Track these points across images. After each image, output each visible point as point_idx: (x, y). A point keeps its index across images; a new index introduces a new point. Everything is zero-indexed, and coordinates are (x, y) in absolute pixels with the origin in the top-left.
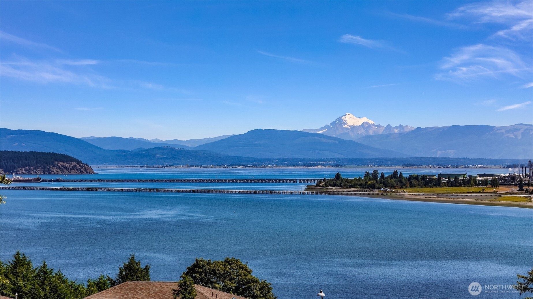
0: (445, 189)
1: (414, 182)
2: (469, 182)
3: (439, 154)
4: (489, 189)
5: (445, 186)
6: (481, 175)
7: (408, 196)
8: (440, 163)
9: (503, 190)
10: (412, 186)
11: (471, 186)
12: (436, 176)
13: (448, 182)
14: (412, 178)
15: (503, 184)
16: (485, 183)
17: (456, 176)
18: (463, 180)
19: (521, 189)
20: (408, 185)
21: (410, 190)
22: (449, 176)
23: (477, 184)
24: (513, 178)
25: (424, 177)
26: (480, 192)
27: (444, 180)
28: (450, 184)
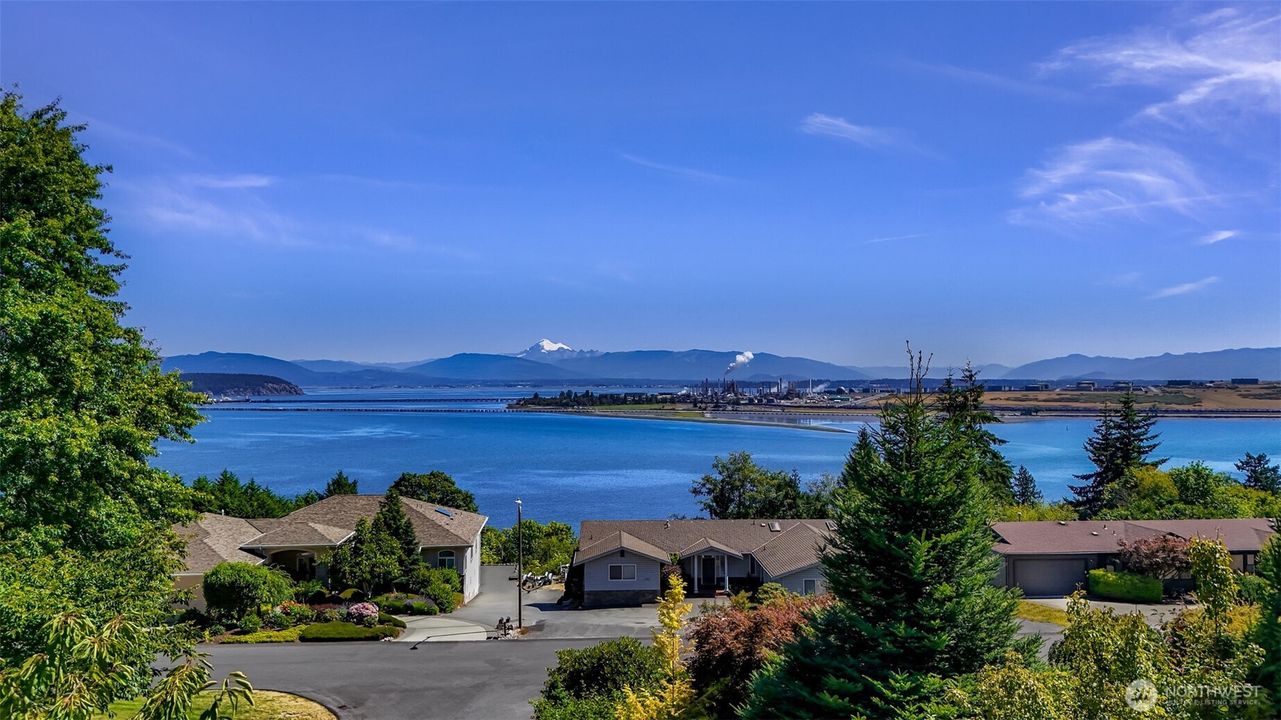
0: (630, 406)
1: (604, 400)
2: (651, 400)
3: (625, 376)
4: (668, 406)
5: (630, 404)
6: (661, 394)
7: (597, 413)
8: (627, 383)
9: (680, 407)
10: (602, 404)
11: (653, 403)
12: (623, 395)
13: (633, 400)
14: (602, 397)
15: (679, 402)
16: (664, 401)
17: (640, 395)
18: (646, 398)
19: (695, 406)
20: (598, 403)
21: (600, 407)
22: (633, 395)
23: (658, 402)
24: (688, 396)
25: (612, 396)
26: (660, 409)
27: (630, 398)
28: (636, 402)
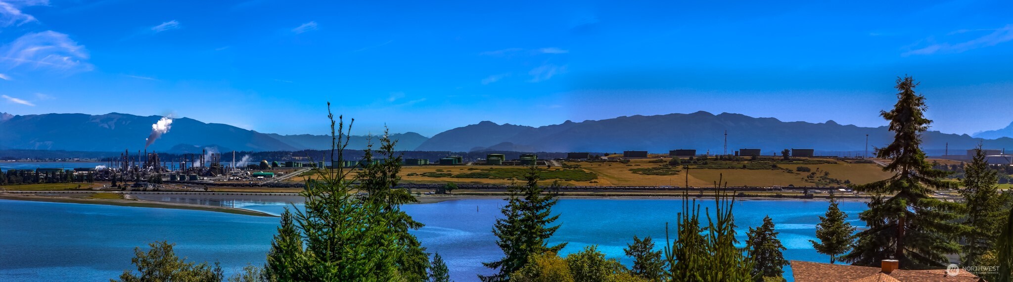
0: (42, 185)
1: (13, 178)
2: (66, 178)
3: (37, 146)
4: (85, 185)
5: (43, 182)
6: (77, 170)
7: (6, 194)
8: (39, 156)
9: (98, 186)
10: (10, 182)
11: (68, 182)
12: (34, 172)
13: (46, 178)
14: (12, 173)
15: (97, 180)
16: (80, 179)
17: (54, 171)
18: (61, 175)
19: (114, 185)
20: (6, 181)
21: (8, 187)
22: (46, 171)
23: (74, 180)
24: (106, 172)
25: (22, 172)
26: (76, 189)
27: (42, 175)
28: (48, 181)
